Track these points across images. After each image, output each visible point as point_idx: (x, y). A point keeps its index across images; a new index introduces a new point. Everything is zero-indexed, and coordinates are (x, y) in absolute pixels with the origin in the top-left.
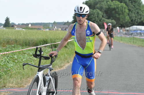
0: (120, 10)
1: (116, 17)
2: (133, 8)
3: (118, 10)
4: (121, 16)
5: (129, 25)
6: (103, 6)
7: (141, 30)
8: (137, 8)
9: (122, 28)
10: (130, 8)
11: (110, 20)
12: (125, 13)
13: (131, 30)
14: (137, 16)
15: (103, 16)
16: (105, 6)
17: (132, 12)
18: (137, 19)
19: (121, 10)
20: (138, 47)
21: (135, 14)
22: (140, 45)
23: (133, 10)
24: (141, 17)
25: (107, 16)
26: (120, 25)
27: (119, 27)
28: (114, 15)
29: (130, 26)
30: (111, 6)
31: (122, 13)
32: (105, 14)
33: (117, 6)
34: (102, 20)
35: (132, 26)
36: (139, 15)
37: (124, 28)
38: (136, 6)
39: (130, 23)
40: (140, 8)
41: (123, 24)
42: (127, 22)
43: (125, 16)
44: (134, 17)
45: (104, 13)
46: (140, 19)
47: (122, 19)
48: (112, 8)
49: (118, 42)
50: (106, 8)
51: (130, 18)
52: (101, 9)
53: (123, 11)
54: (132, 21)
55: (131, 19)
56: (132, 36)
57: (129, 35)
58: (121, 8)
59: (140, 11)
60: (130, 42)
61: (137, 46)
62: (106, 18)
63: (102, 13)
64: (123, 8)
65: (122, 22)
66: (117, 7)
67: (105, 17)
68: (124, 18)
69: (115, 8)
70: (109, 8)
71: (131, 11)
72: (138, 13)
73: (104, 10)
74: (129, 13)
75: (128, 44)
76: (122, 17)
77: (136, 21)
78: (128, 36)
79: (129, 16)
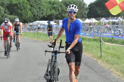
0: (21, 6)
1: (18, 12)
2: (34, 3)
3: (20, 5)
4: (23, 11)
5: (31, 20)
6: (4, 2)
7: (44, 25)
8: (38, 3)
9: (25, 24)
10: (32, 4)
11: (13, 15)
12: (27, 8)
13: (34, 25)
14: (39, 11)
15: (5, 12)
16: (7, 2)
17: (34, 8)
18: (39, 14)
19: (23, 5)
20: (43, 41)
21: (37, 10)
22: (44, 39)
23: (34, 6)
24: (43, 12)
25: (9, 12)
26: (23, 21)
27: (23, 22)
28: (16, 11)
29: (33, 22)
30: (12, 1)
31: (24, 8)
32: (7, 10)
33: (19, 1)
34: (4, 16)
35: (35, 21)
36: (41, 10)
37: (27, 24)
38: (37, 1)
39: (32, 19)
40: (41, 3)
41: (26, 19)
42: (30, 17)
43: (27, 11)
44: (37, 12)
45: (6, 8)
46: (42, 14)
47: (25, 14)
48: (13, 4)
49: (23, 37)
50: (8, 4)
51: (32, 13)
52: (2, 5)
53: (25, 6)
54: (34, 16)
55: (34, 15)
56: (36, 31)
57: (32, 30)
58: (23, 3)
59: (41, 6)
60: (34, 37)
61: (41, 41)
62: (9, 14)
63: (4, 9)
64: (25, 3)
65: (25, 17)
66: (18, 3)
67: (7, 13)
68: (26, 13)
69: (16, 4)
70: (11, 4)
71: (33, 6)
72: (40, 8)
73: (5, 5)
74: (31, 8)
75: (32, 39)
76: (25, 13)
77: (39, 16)
78: (32, 32)
79: (31, 11)
